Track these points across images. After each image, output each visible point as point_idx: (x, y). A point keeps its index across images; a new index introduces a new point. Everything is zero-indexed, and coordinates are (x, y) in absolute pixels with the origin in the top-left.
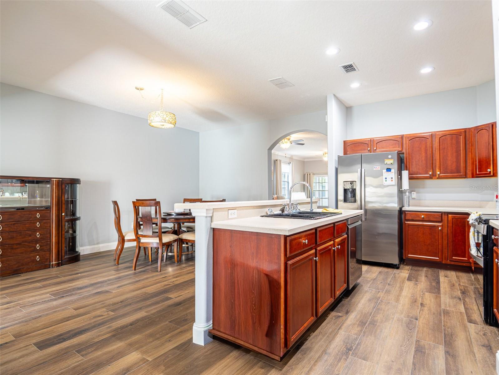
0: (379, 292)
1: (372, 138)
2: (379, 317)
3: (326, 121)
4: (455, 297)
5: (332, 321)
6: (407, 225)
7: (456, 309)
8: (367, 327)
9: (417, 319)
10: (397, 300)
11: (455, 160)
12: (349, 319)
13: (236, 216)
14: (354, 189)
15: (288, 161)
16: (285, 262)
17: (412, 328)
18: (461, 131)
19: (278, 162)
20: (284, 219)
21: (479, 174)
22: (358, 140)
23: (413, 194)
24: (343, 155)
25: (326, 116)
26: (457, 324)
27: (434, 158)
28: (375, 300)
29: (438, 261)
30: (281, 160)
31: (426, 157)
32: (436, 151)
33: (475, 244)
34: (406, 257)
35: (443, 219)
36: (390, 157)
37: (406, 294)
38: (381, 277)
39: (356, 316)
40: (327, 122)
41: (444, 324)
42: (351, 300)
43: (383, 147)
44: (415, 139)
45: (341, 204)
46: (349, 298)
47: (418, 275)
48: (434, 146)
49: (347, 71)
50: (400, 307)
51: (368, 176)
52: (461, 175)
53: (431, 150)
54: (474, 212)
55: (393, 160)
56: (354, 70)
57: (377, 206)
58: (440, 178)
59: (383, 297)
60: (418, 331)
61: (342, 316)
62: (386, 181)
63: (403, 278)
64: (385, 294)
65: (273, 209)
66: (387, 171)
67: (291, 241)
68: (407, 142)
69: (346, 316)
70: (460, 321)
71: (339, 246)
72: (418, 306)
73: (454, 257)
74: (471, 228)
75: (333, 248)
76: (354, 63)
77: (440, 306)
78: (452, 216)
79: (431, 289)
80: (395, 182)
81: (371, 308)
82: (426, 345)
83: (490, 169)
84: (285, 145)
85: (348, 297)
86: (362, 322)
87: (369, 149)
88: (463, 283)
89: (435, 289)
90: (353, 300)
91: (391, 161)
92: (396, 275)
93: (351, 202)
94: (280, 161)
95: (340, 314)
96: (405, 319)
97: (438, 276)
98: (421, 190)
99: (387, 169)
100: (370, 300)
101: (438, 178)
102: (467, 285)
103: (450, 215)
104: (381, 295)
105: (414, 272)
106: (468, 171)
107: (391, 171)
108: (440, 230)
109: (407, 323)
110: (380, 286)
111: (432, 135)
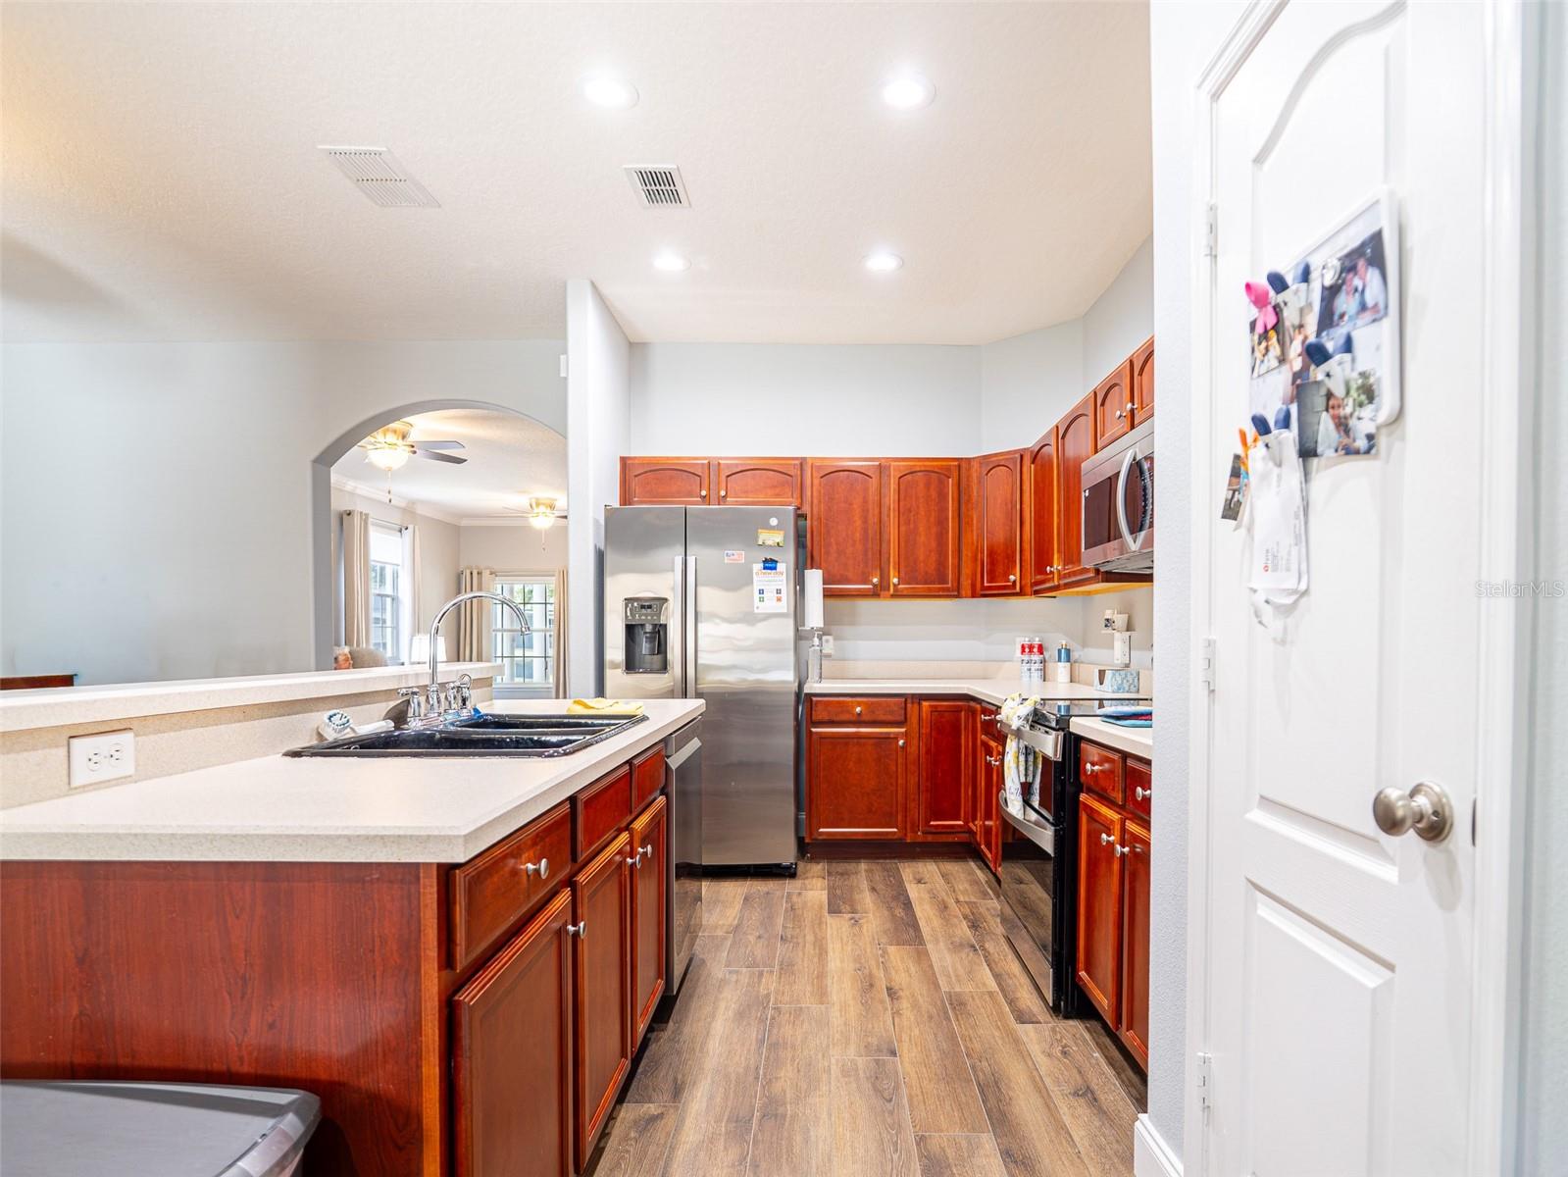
0: (761, 974)
1: (714, 458)
2: (786, 1079)
3: (563, 375)
4: (961, 945)
5: (628, 1152)
6: (814, 737)
7: (977, 986)
8: (760, 1137)
9: (893, 1053)
10: (822, 994)
11: (934, 544)
12: (689, 1122)
13: (128, 767)
14: (661, 625)
15: (397, 519)
16: (444, 998)
17: (891, 1090)
18: (952, 463)
19: (357, 520)
20: (416, 759)
21: (990, 588)
22: (668, 458)
23: (827, 641)
24: (618, 506)
25: (562, 357)
26: (994, 1037)
27: (885, 537)
28: (757, 1010)
29: (896, 837)
30: (367, 515)
31: (865, 531)
32: (889, 516)
33: (1019, 786)
34: (813, 837)
35: (908, 716)
36: (774, 522)
37: (838, 963)
38: (755, 916)
39: (711, 1098)
40: (566, 379)
41: (967, 1048)
42: (678, 1031)
43: (746, 492)
44: (834, 475)
45: (615, 677)
46: (671, 1023)
47: (851, 889)
48: (885, 501)
49: (653, 196)
50: (835, 1017)
51: (706, 584)
52: (948, 589)
53: (877, 511)
54: (1013, 696)
55: (782, 533)
56: (675, 197)
57: (731, 679)
58: (897, 595)
59: (777, 992)
60: (911, 1098)
61: (660, 1116)
62: (762, 600)
63: (816, 907)
64: (780, 978)
65: (348, 712)
66: (764, 568)
67: (474, 883)
68: (816, 482)
69: (677, 1108)
70: (999, 1024)
71: (649, 847)
72: (882, 1002)
73: (934, 820)
74: (1008, 740)
75: (629, 860)
76: (678, 168)
77: (937, 986)
78: (930, 706)
79: (896, 929)
80: (785, 605)
81: (753, 1048)
82: (947, 1149)
83: (1015, 575)
84: (383, 452)
85: (667, 1022)
86: (737, 1121)
87: (704, 493)
88: (962, 893)
89: (906, 928)
90: (686, 1030)
91: (776, 536)
92: (795, 899)
93: (651, 672)
94: (365, 518)
95: (652, 1109)
96: (861, 1062)
97: (901, 883)
98: (848, 630)
99: (766, 561)
100: (740, 1015)
101: (893, 596)
102: (973, 899)
103: (925, 704)
104: (770, 984)
105: (839, 881)
106: (963, 578)
107: (775, 568)
108: (902, 748)
109: (871, 1077)
110: (760, 952)
111: (882, 467)
